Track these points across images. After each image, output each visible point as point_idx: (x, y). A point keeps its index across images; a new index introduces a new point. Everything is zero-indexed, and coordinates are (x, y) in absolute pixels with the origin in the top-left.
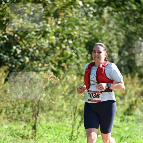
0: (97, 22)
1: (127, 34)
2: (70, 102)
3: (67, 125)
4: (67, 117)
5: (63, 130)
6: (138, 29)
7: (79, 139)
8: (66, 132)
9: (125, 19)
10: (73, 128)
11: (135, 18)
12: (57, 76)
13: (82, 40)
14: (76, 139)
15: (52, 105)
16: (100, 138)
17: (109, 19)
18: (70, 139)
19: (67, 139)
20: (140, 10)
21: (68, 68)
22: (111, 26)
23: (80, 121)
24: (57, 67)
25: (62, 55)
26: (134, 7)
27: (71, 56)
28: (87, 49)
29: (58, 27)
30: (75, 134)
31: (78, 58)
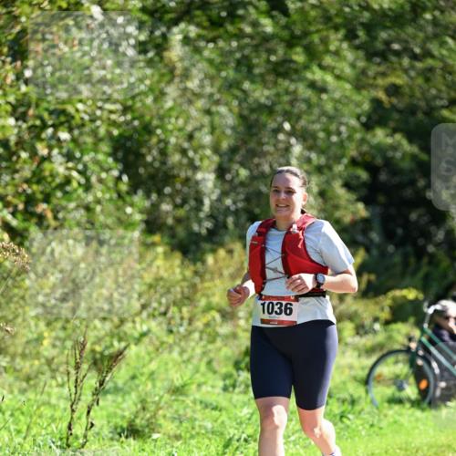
0: (149, 71)
1: (246, 112)
2: (64, 328)
3: (53, 401)
4: (53, 378)
5: (40, 416)
6: (278, 95)
7: (93, 447)
8: (49, 425)
9: (239, 63)
10: (73, 411)
11: (268, 61)
12: (20, 245)
13: (102, 131)
14: (83, 446)
15: (7, 337)
16: (158, 443)
17: (186, 63)
18: (65, 446)
19: (54, 447)
20: (285, 34)
21: (56, 218)
22: (193, 84)
23: (96, 389)
24: (19, 216)
25: (38, 177)
26: (268, 26)
27: (68, 181)
28: (116, 160)
29: (24, 88)
30: (78, 430)
31: (88, 187)
